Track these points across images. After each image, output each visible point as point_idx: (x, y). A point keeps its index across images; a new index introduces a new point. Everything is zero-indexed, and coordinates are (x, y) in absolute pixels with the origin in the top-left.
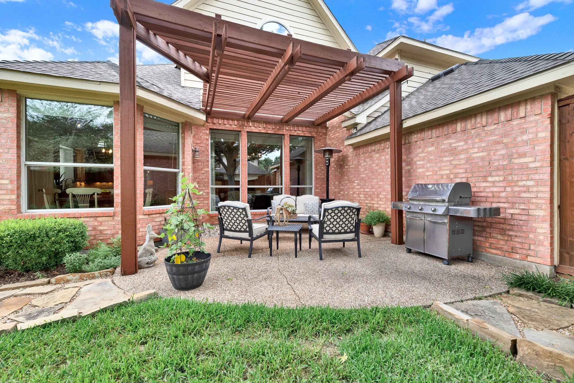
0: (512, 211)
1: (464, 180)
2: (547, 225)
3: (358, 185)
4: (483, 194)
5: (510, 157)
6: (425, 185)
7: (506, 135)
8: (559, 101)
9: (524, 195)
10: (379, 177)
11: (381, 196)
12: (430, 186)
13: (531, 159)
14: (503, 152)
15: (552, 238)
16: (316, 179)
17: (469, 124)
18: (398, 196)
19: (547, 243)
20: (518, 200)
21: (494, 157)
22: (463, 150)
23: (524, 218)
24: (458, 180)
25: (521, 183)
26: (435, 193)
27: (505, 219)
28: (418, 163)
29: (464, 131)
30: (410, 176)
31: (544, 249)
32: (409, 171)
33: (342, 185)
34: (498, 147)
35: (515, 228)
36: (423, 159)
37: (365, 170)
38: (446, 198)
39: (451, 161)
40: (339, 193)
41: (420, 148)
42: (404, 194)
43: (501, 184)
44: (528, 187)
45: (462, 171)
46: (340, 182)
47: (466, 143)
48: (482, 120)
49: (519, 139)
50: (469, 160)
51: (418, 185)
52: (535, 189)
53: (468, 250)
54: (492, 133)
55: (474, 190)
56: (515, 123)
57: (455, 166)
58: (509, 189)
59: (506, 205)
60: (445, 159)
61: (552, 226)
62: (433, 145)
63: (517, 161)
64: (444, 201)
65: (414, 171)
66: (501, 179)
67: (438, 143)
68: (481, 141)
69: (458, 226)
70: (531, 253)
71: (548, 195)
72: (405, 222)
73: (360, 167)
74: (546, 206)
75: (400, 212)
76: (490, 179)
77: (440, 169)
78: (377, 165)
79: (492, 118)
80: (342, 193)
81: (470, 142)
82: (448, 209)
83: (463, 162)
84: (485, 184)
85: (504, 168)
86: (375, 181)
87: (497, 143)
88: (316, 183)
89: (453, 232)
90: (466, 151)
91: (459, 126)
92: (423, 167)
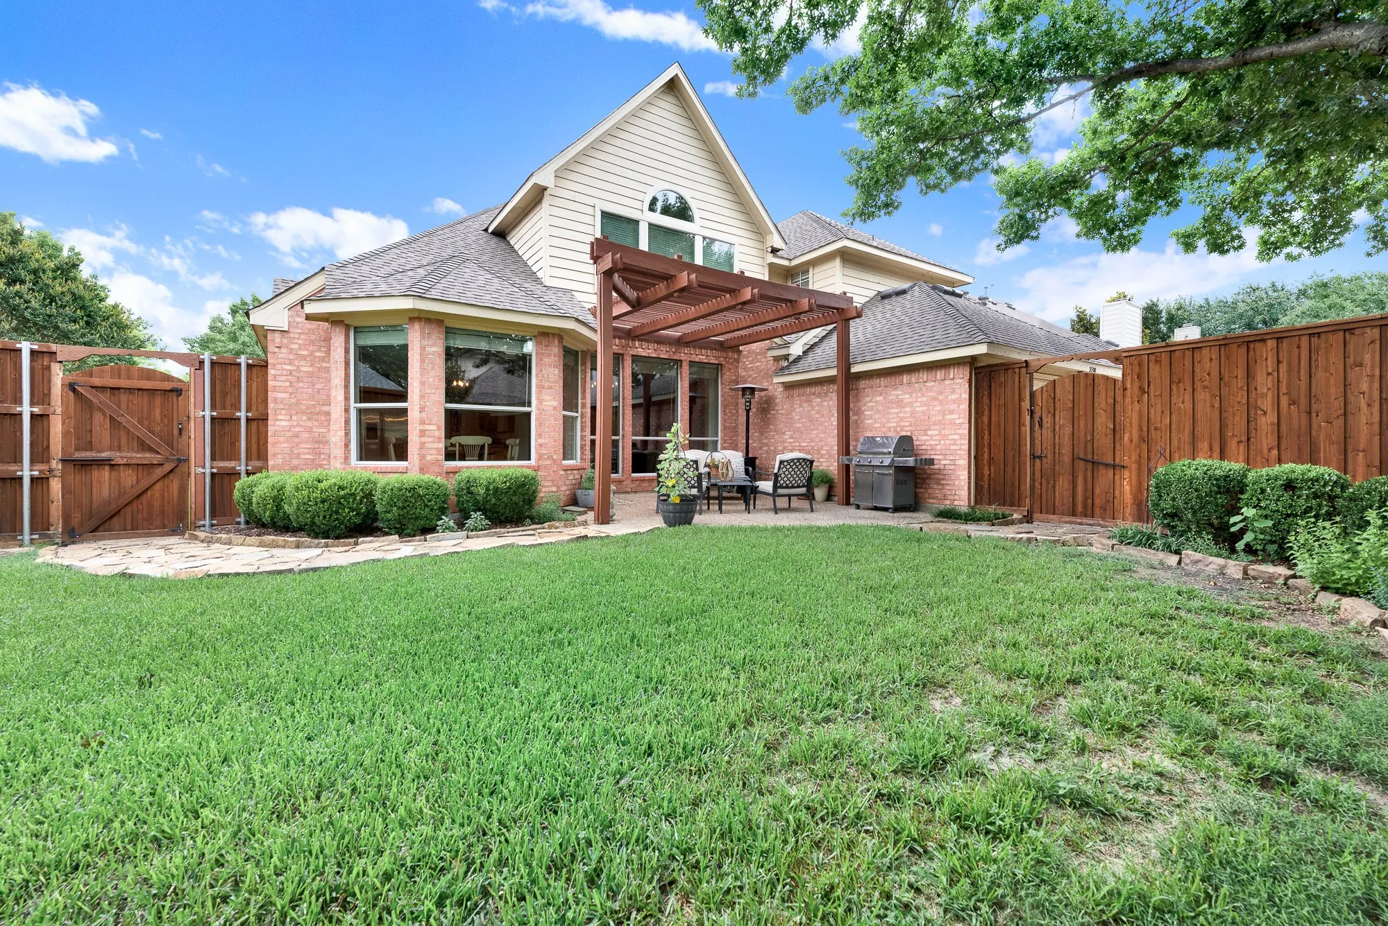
0: (944, 462)
1: (909, 434)
2: (966, 473)
3: (791, 437)
4: (923, 447)
5: (943, 413)
6: (873, 438)
7: (941, 393)
8: (976, 368)
9: (952, 447)
10: (820, 428)
11: (823, 452)
12: (878, 439)
13: (957, 416)
14: (939, 408)
15: (969, 483)
16: (725, 428)
17: (914, 377)
18: (845, 448)
19: (966, 488)
20: (948, 452)
21: (932, 413)
22: (908, 403)
23: (952, 467)
24: (904, 434)
25: (951, 437)
26: (883, 445)
27: (939, 469)
28: (866, 413)
29: (909, 384)
30: (857, 427)
31: (964, 493)
32: (857, 421)
33: (766, 438)
34: (936, 403)
35: (947, 477)
36: (871, 409)
37: (802, 417)
38: (891, 450)
39: (898, 413)
40: (761, 448)
41: (868, 396)
42: (851, 448)
43: (937, 438)
44: (955, 440)
45: (907, 424)
46: (762, 434)
47: (911, 396)
48: (924, 375)
49: (950, 398)
50: (913, 412)
51: (868, 437)
52: (959, 442)
53: (911, 501)
54: (930, 389)
55: (915, 443)
56: (947, 382)
57: (902, 419)
58: (942, 442)
59: (940, 457)
60: (893, 411)
61: (969, 473)
62: (881, 395)
63: (948, 417)
64: (890, 453)
65: (862, 422)
66: (937, 432)
67: (886, 394)
68: (923, 395)
69: (902, 477)
70: (956, 497)
71: (966, 447)
72: (852, 478)
73: (794, 414)
74: (966, 457)
75: (848, 467)
76: (929, 433)
77: (888, 421)
78: (818, 413)
79: (931, 375)
80: (765, 448)
81: (914, 395)
82: (893, 460)
83: (908, 415)
84: (925, 438)
85: (939, 423)
86: (814, 432)
87: (935, 399)
88: (725, 435)
89: (897, 482)
90: (911, 404)
91: (905, 378)
92: (871, 418)
